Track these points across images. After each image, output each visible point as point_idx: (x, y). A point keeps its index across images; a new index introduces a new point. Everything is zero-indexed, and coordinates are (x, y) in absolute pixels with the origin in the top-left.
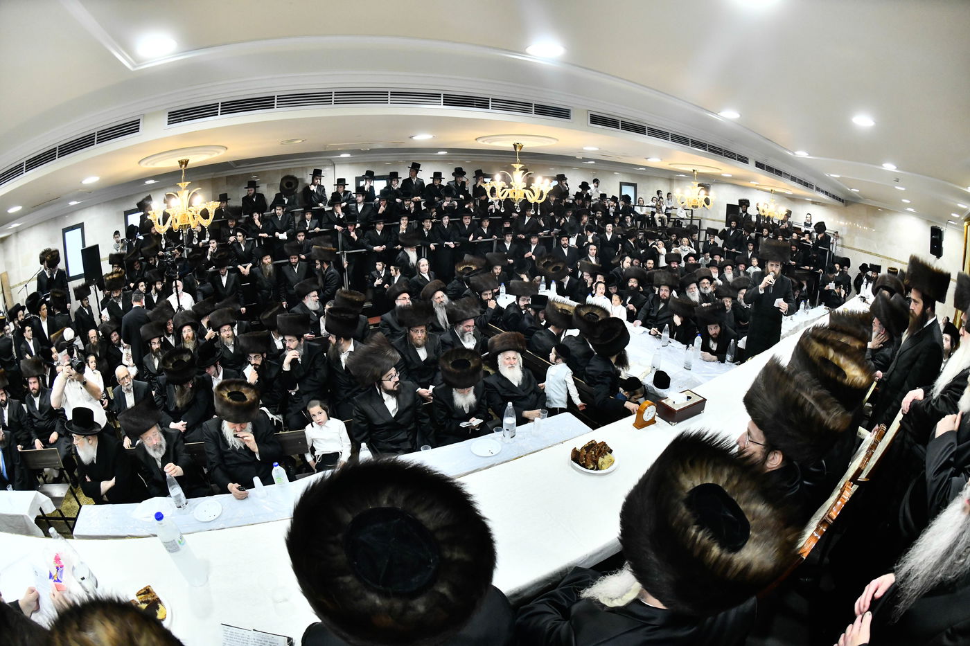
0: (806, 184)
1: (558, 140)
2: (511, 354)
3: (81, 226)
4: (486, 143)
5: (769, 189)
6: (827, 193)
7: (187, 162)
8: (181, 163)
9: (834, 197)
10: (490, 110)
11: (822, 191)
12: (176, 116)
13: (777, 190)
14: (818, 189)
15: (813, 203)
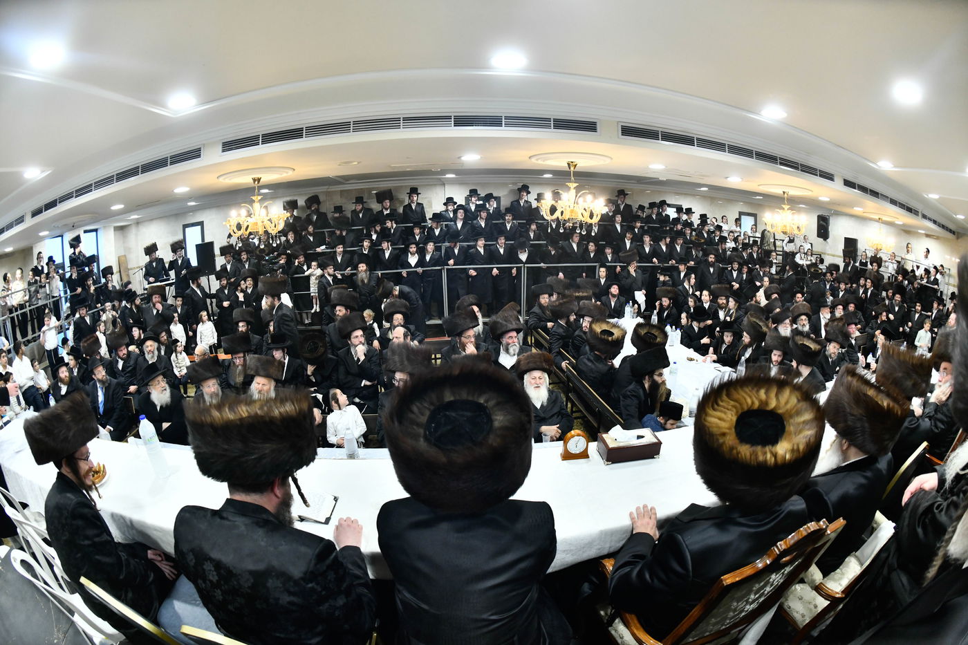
0: (909, 210)
1: (612, 159)
2: (537, 374)
3: (201, 224)
4: (540, 162)
5: (877, 217)
6: (935, 222)
7: (259, 180)
8: (254, 180)
9: (943, 227)
10: (503, 128)
11: (930, 219)
12: (229, 146)
13: (885, 218)
14: (924, 217)
15: (927, 236)
